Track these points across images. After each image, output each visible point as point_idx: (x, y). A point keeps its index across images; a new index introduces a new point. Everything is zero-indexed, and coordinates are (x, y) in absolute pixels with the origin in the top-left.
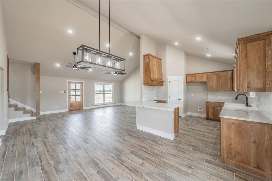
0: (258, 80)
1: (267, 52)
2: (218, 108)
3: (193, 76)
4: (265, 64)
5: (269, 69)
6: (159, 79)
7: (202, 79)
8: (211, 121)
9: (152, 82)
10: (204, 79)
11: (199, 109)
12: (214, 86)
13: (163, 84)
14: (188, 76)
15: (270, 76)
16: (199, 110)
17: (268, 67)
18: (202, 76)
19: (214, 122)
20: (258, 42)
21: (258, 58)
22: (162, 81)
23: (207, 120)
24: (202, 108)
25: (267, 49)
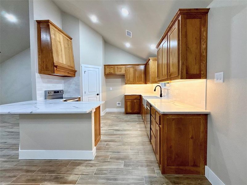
0: (195, 65)
1: (202, 33)
2: (135, 101)
3: (112, 68)
4: (201, 47)
5: (203, 52)
6: (69, 66)
7: (120, 72)
8: (130, 115)
9: (55, 68)
10: (123, 72)
11: (118, 103)
12: (131, 79)
13: (75, 75)
14: (106, 67)
15: (204, 61)
16: (117, 105)
17: (203, 51)
18: (120, 68)
19: (132, 115)
20: (195, 19)
21: (196, 38)
22: (74, 69)
23: (126, 115)
24: (121, 103)
25: (202, 29)
